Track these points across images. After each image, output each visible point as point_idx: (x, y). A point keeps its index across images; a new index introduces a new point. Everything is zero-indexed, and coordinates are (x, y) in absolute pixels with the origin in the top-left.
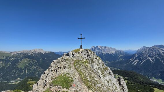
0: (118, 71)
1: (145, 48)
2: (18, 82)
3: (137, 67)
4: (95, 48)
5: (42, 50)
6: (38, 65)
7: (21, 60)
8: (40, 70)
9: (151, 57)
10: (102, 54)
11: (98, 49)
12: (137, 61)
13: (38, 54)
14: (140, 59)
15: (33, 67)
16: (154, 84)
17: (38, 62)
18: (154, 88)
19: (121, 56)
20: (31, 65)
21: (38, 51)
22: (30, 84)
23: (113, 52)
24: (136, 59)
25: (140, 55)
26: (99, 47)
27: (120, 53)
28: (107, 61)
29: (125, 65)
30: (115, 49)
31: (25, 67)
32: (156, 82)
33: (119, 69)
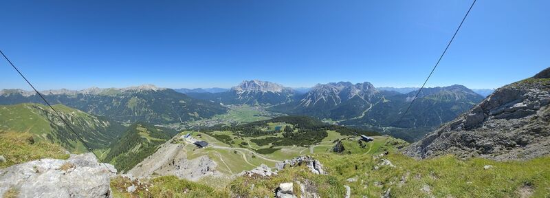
0: (286, 117)
1: (319, 85)
2: (128, 125)
3: (309, 109)
4: (249, 84)
5: (153, 86)
6: (149, 108)
7: (130, 98)
8: (152, 114)
9: (325, 96)
10: (261, 93)
11: (255, 85)
12: (310, 101)
13: (148, 91)
14: (313, 99)
15: (143, 109)
16: (326, 126)
17: (150, 102)
18: (328, 131)
19: (290, 97)
20: (140, 106)
21: (148, 88)
22: (139, 131)
23: (279, 90)
24: (308, 99)
25: (313, 94)
26: (256, 82)
27: (290, 92)
28: (268, 104)
29: (295, 108)
30: (282, 87)
31: (134, 108)
32: (327, 123)
33: (286, 115)
